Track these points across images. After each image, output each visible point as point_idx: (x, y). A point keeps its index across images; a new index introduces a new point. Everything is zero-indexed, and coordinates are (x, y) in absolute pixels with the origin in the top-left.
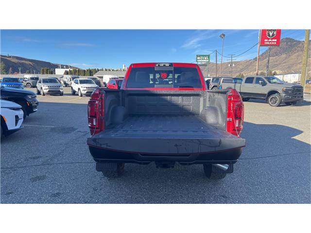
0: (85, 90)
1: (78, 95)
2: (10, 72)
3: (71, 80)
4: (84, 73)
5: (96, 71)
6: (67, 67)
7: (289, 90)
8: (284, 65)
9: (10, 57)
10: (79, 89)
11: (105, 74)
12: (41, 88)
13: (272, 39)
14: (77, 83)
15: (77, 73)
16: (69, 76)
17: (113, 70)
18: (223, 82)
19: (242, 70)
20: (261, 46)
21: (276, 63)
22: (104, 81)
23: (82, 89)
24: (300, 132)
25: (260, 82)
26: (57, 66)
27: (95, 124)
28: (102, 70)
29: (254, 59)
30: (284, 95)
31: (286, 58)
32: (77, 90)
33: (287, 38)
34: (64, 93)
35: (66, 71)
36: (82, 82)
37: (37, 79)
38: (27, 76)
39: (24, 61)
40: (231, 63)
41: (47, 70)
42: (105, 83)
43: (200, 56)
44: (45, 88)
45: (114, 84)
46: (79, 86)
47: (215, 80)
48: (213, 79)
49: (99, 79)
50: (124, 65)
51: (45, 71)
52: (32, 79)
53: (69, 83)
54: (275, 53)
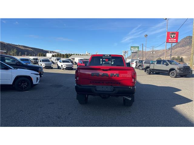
0: (65, 66)
1: (61, 69)
2: (19, 55)
3: (56, 60)
4: (63, 56)
5: (71, 55)
6: (53, 52)
7: (181, 68)
8: (188, 52)
9: (20, 46)
10: (62, 65)
11: (76, 57)
12: (41, 65)
13: (173, 39)
14: (61, 62)
15: (59, 56)
16: (55, 58)
17: (80, 55)
18: (144, 63)
19: (161, 55)
20: (166, 43)
21: (182, 52)
22: (75, 61)
23: (63, 66)
24: (179, 90)
25: (165, 63)
26: (47, 52)
27: (78, 79)
28: (74, 55)
29: (169, 49)
30: (178, 71)
31: (189, 49)
32: (61, 66)
33: (189, 36)
34: (53, 68)
35: (53, 55)
36: (64, 62)
37: (37, 59)
38: (31, 58)
39: (28, 49)
40: (153, 51)
41: (42, 54)
42: (75, 62)
43: (133, 47)
44: (43, 65)
45: (82, 63)
46: (62, 64)
47: (140, 61)
48: (139, 61)
49: (72, 60)
50: (87, 52)
51: (41, 54)
52: (34, 59)
53: (55, 62)
54: (182, 45)
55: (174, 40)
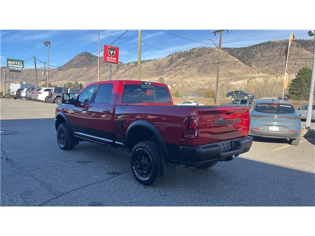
20: (104, 62)
21: (78, 75)
27: (196, 135)
31: (87, 71)
40: (45, 72)
43: (11, 60)
48: (55, 89)
54: (77, 65)
55: (113, 58)
